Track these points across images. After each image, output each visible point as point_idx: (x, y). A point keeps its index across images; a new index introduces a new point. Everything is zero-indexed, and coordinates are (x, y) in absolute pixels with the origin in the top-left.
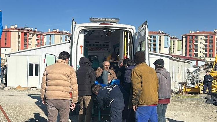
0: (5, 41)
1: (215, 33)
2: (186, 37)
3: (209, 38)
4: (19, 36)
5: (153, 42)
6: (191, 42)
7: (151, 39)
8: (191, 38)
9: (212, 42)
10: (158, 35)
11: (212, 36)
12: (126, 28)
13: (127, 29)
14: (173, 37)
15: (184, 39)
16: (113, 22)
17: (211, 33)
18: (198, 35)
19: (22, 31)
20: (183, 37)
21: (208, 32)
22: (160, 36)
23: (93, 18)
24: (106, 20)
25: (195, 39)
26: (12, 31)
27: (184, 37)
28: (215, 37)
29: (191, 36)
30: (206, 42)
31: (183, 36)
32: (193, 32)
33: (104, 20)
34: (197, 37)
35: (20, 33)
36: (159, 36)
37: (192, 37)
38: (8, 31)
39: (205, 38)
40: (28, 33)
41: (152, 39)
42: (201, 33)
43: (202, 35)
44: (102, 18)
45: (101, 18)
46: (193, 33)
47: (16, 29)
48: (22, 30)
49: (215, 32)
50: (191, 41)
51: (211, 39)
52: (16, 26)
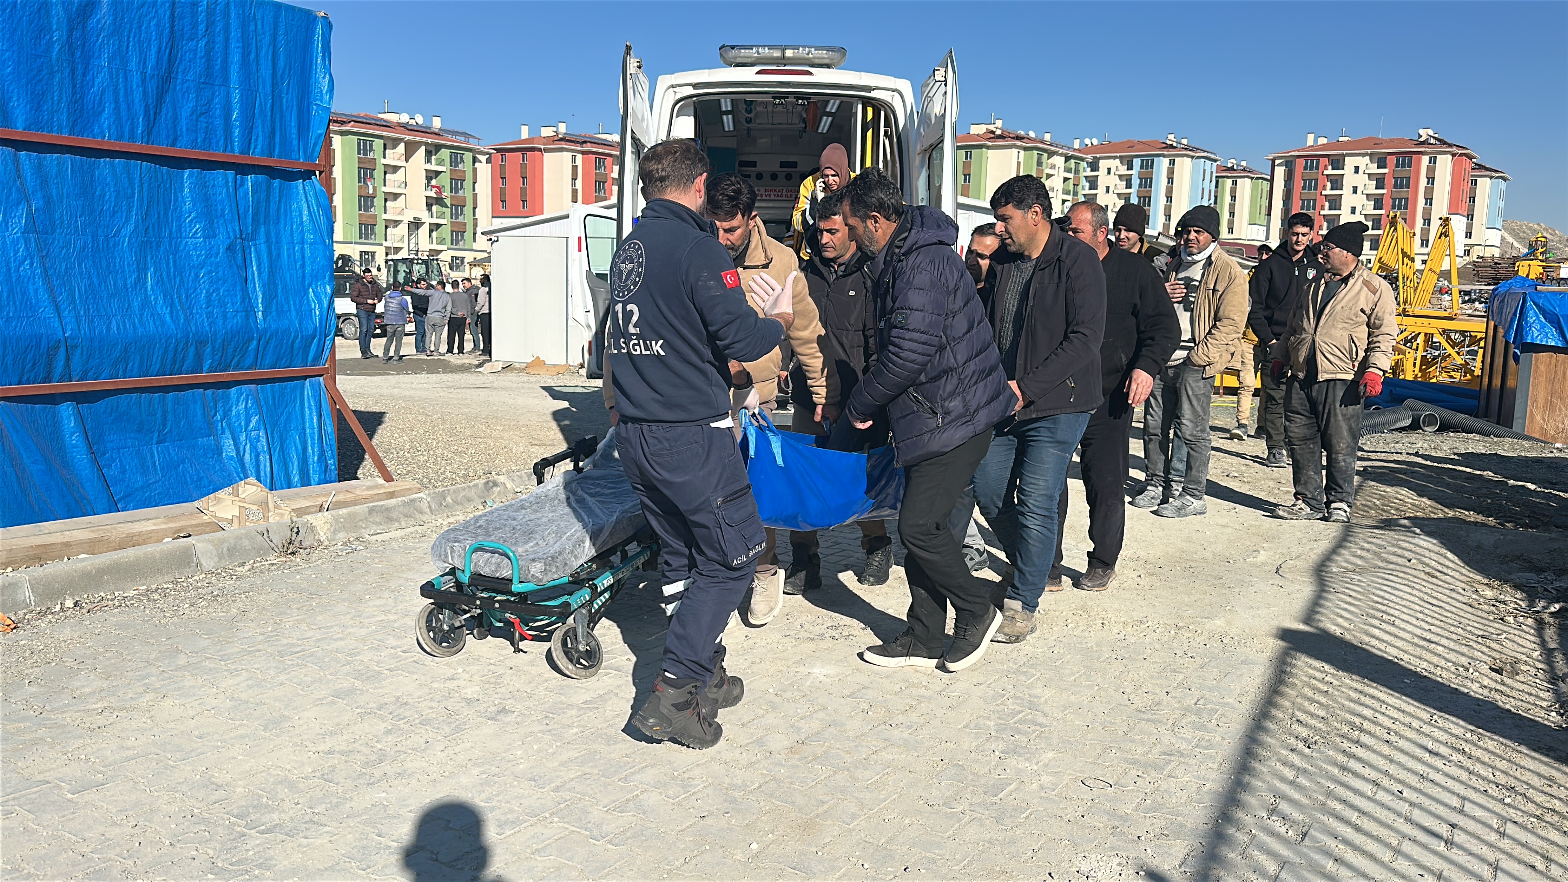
0: (523, 191)
1: (1423, 143)
2: (1289, 164)
3: (1393, 168)
4: (575, 168)
5: (1140, 186)
6: (1311, 184)
7: (1130, 172)
8: (1311, 169)
9: (1404, 183)
10: (1164, 156)
11: (1406, 160)
12: (869, 89)
13: (874, 94)
14: (1229, 165)
15: (1280, 172)
16: (817, 61)
17: (1402, 142)
18: (1344, 156)
19: (587, 147)
20: (1277, 162)
21: (1392, 140)
22: (1172, 162)
23: (733, 48)
24: (789, 53)
25: (1330, 171)
26: (546, 150)
27: (1278, 165)
28: (1419, 162)
29: (1312, 160)
30: (1380, 185)
31: (1273, 161)
32: (1322, 141)
33: (777, 54)
34: (1338, 163)
35: (579, 157)
36: (1165, 162)
37: (1318, 163)
38: (533, 149)
39: (1374, 169)
40: (610, 155)
41: (1135, 172)
42: (1358, 147)
43: (1364, 155)
44: (770, 47)
45: (764, 46)
46: (1324, 147)
47: (561, 140)
48: (585, 142)
49: (1421, 140)
50: (1311, 181)
51: (1402, 172)
52: (562, 128)
